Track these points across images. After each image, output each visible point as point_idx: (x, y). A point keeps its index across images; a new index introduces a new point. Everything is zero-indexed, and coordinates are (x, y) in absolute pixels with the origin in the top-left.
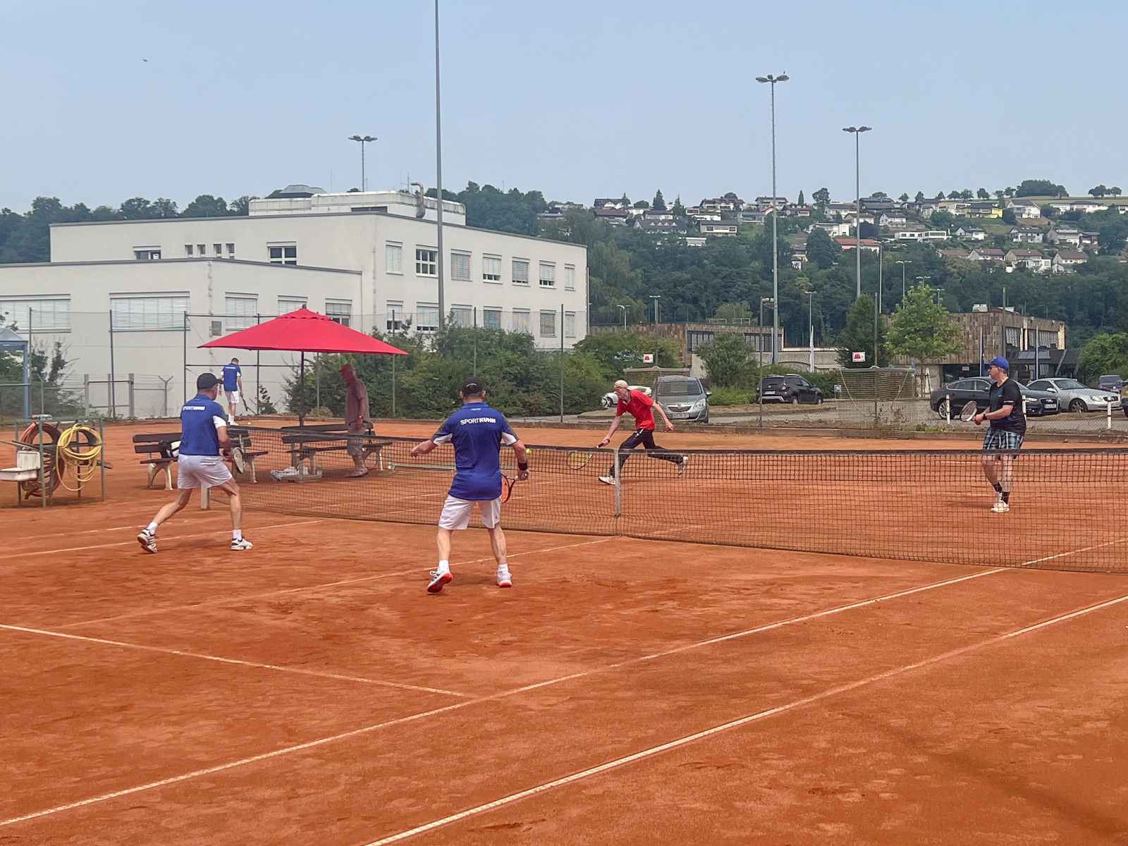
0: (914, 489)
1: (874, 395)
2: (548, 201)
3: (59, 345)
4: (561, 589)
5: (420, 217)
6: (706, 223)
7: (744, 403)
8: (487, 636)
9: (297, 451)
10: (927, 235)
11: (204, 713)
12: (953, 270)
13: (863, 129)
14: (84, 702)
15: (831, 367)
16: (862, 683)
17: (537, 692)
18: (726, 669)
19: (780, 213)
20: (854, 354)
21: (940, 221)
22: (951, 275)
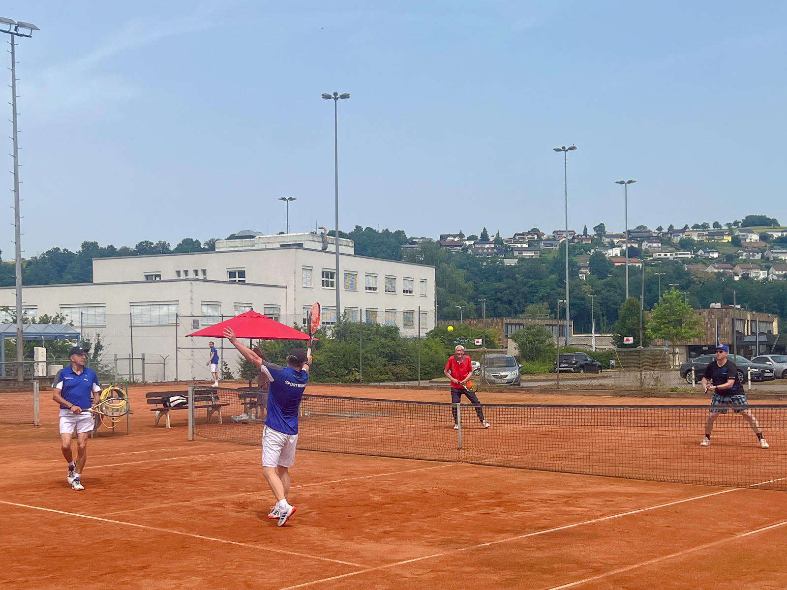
0: (671, 432)
1: (639, 367)
2: (408, 237)
3: (98, 335)
4: (423, 498)
5: (324, 250)
6: (518, 249)
7: (545, 372)
8: (374, 527)
9: (247, 404)
10: (676, 254)
11: (195, 572)
12: (695, 279)
13: (630, 182)
14: (120, 563)
15: (607, 347)
16: (636, 566)
17: (409, 565)
18: (538, 554)
19: (570, 242)
20: (625, 338)
21: (686, 245)
22: (694, 282)
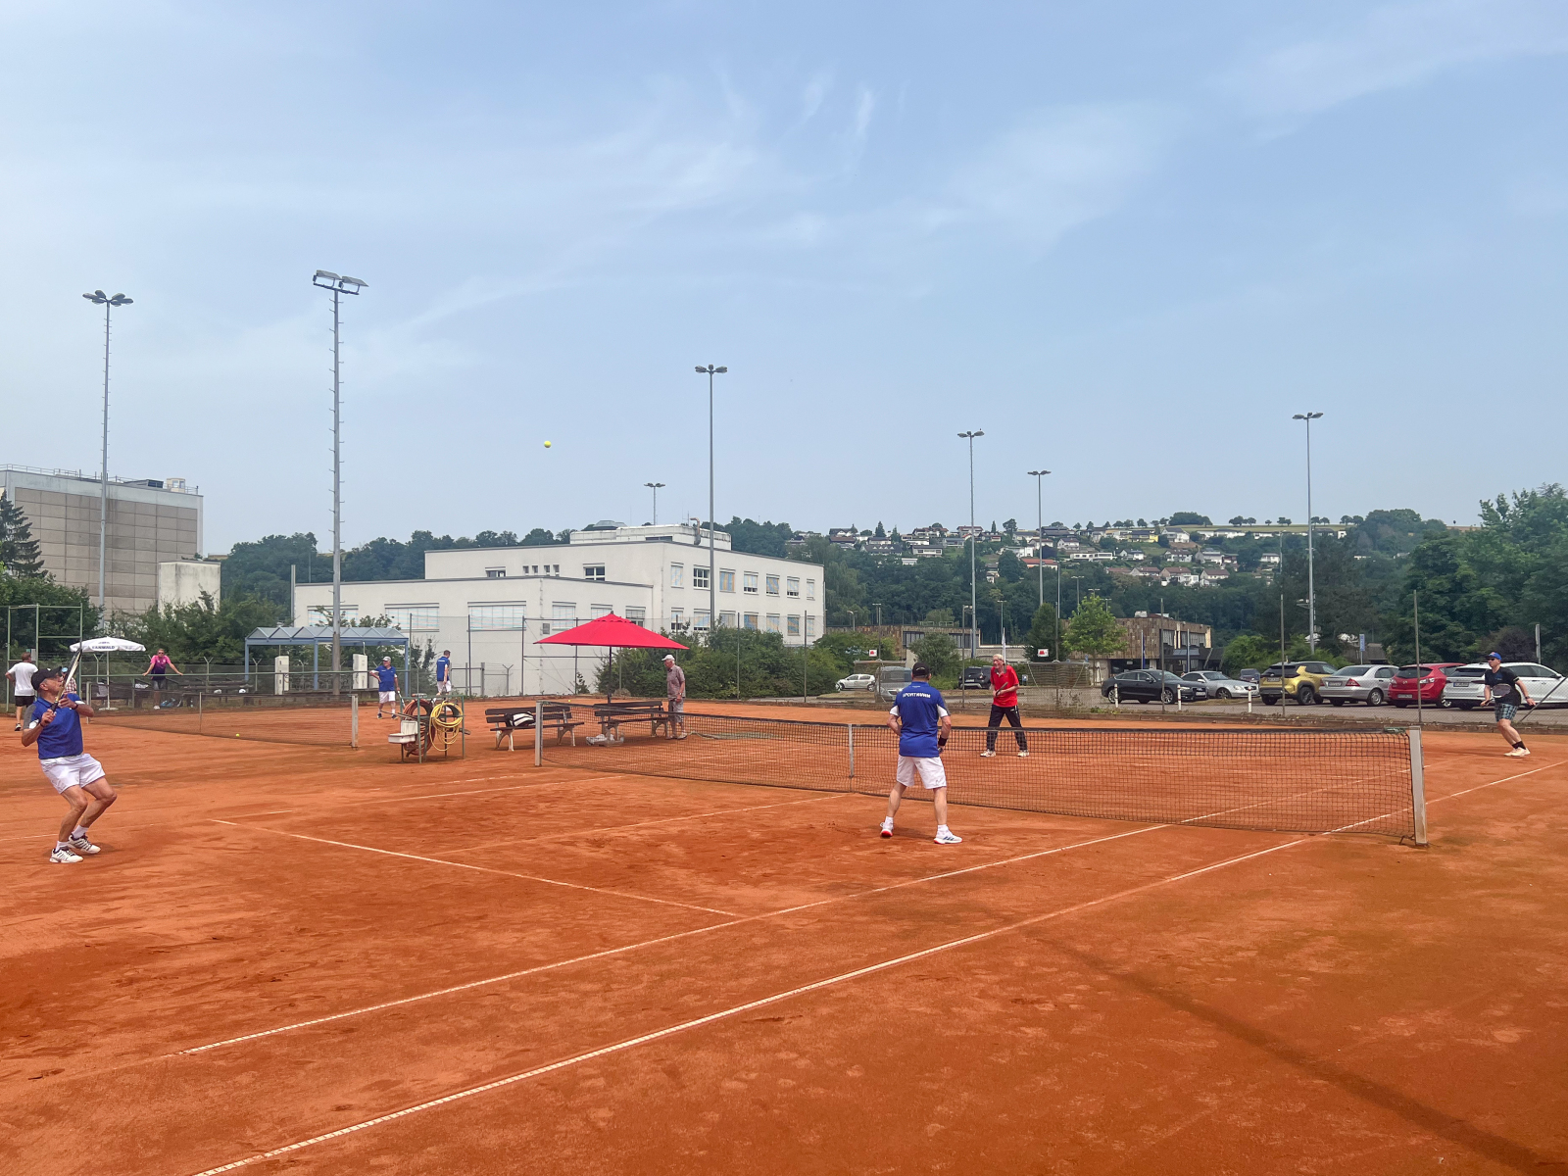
0: (1091, 760)
1: (1055, 683)
2: (793, 531)
3: (430, 641)
4: (809, 834)
5: (697, 544)
6: (917, 547)
7: (949, 688)
8: (753, 869)
9: (606, 723)
10: (1096, 556)
11: (540, 923)
12: (1118, 584)
13: (1044, 473)
14: (452, 912)
15: (1019, 661)
16: (1052, 915)
17: (793, 914)
18: (941, 901)
19: (976, 539)
20: (1039, 651)
21: (1107, 545)
22: (1117, 587)
